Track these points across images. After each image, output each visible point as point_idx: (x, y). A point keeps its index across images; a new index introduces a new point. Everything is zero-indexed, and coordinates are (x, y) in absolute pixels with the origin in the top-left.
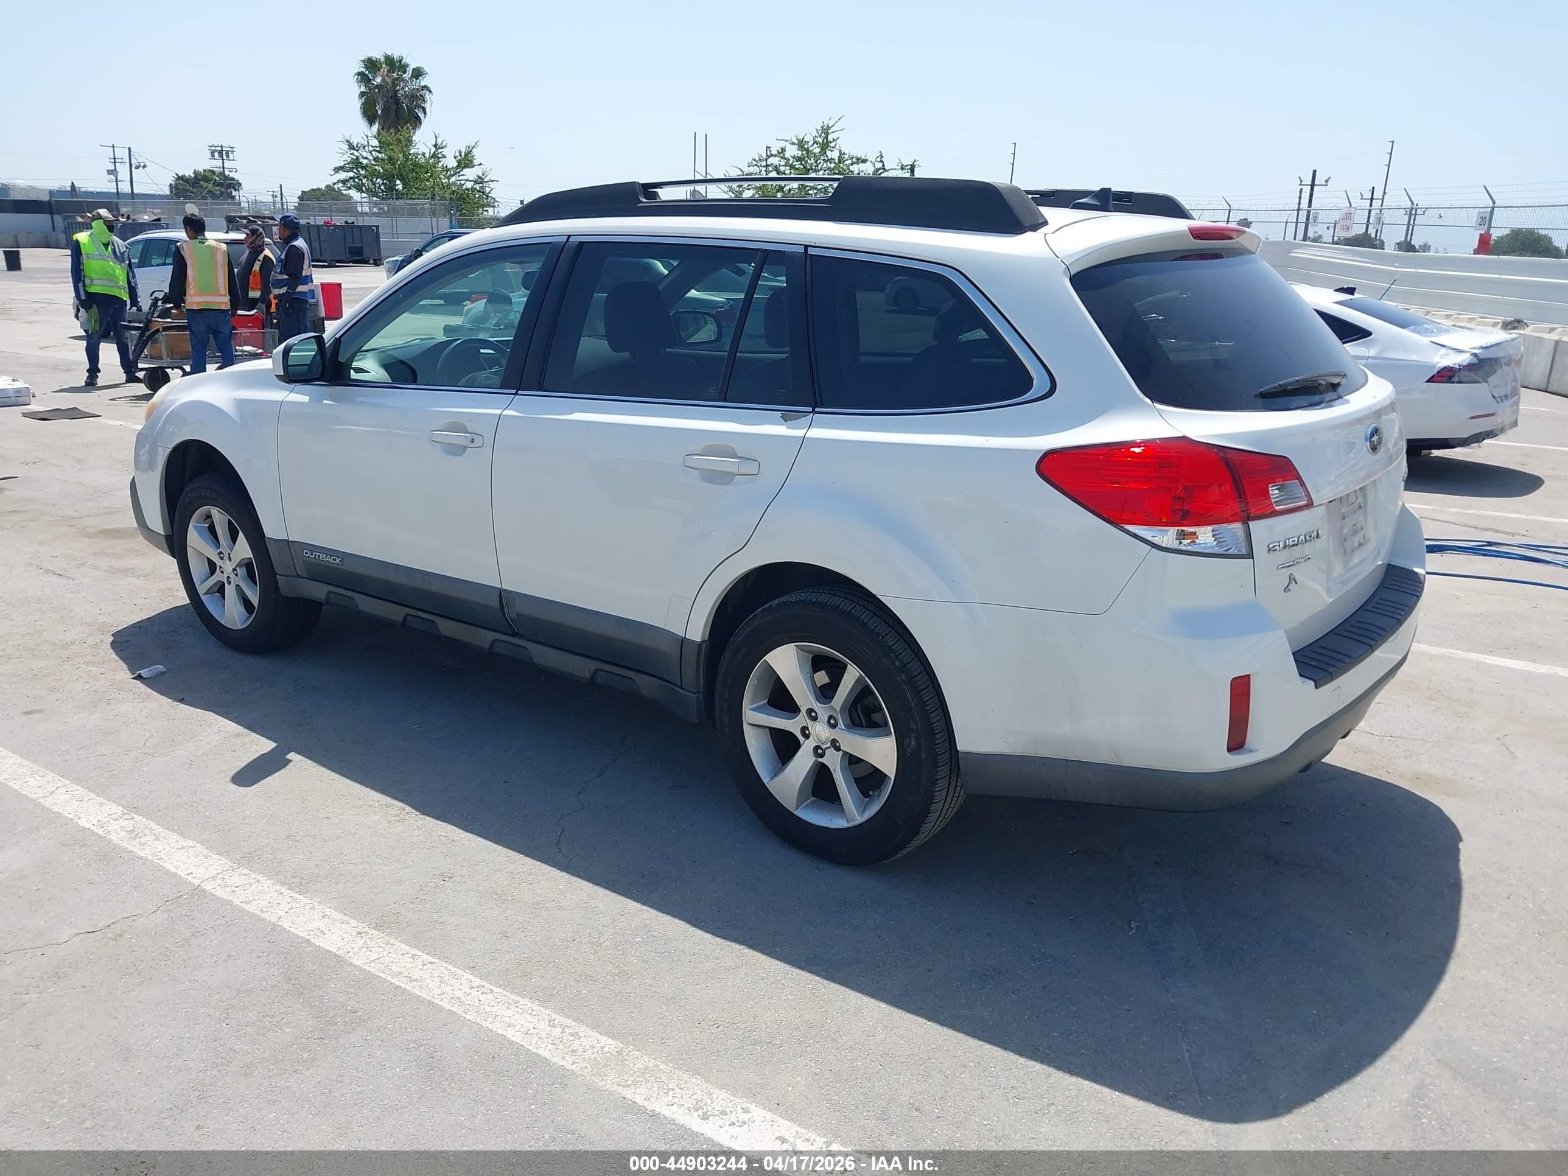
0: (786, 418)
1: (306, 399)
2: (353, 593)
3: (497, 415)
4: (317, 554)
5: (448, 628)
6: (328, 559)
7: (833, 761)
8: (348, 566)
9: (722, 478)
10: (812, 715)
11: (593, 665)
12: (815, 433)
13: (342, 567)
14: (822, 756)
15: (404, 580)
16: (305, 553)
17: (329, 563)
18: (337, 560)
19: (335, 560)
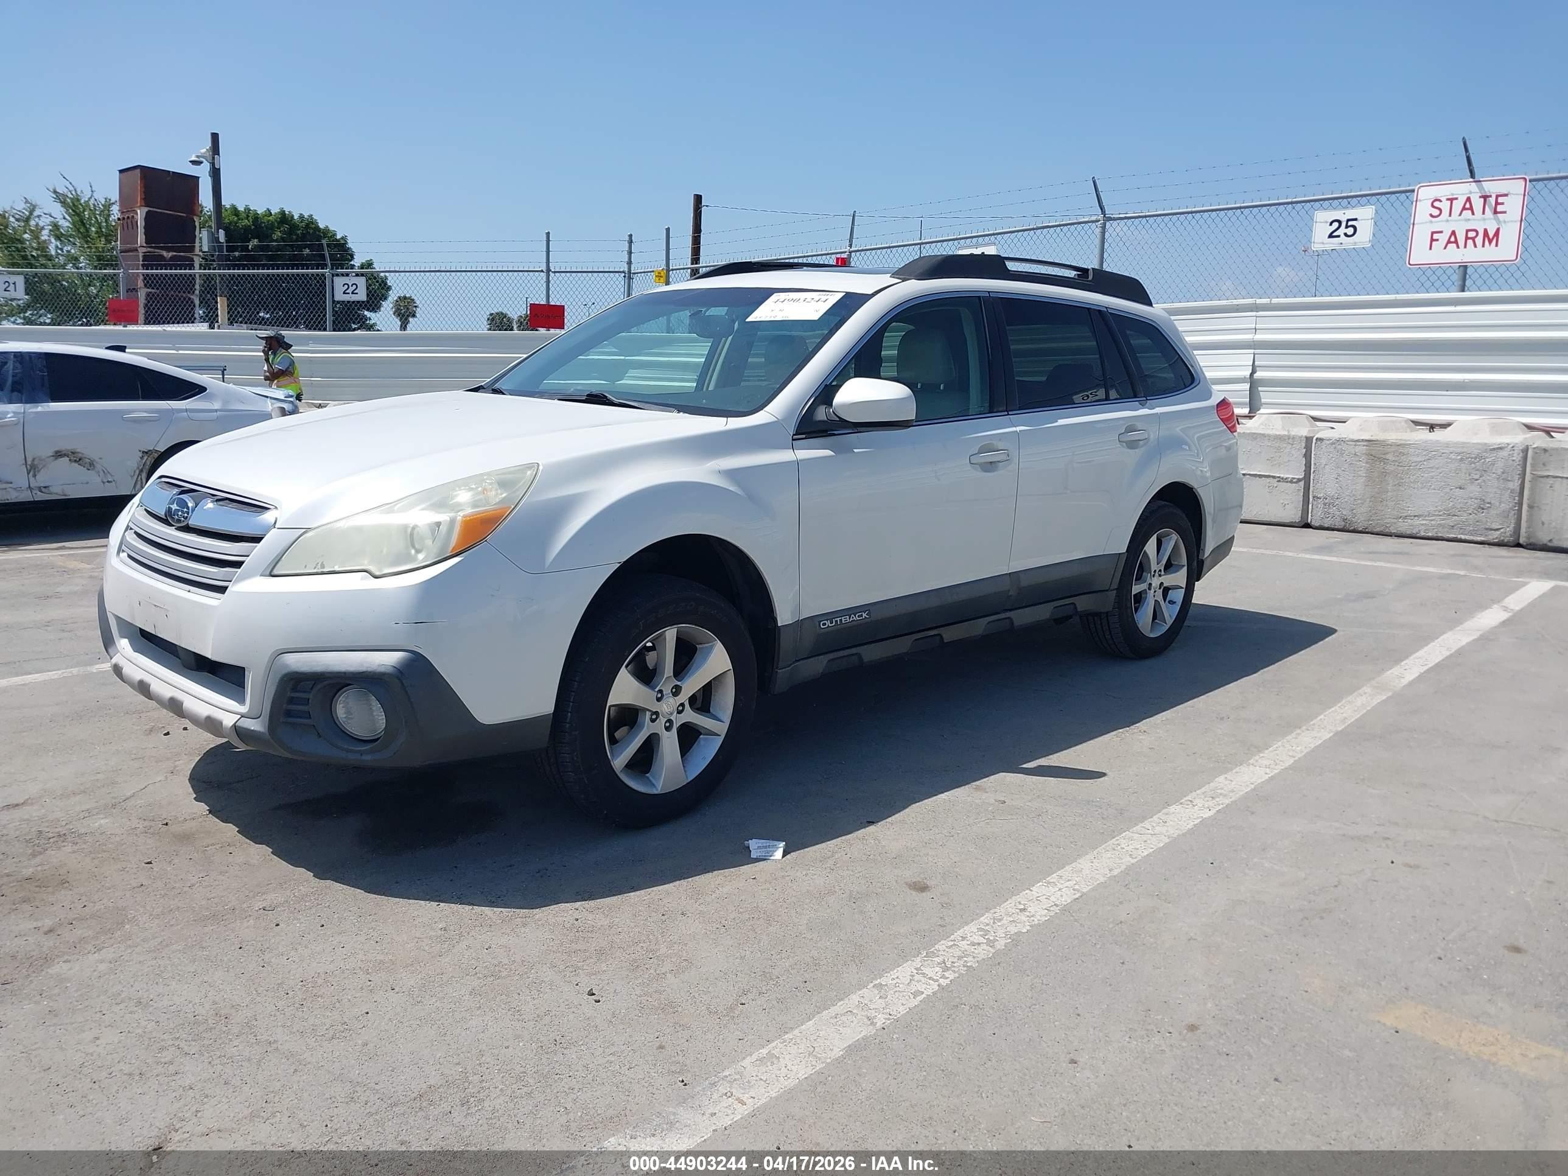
2: (859, 648)
4: (838, 619)
5: (950, 633)
6: (854, 618)
7: (1159, 596)
10: (1154, 573)
14: (1156, 595)
15: (935, 602)
16: (823, 625)
17: (854, 623)
18: (864, 615)
19: (862, 616)
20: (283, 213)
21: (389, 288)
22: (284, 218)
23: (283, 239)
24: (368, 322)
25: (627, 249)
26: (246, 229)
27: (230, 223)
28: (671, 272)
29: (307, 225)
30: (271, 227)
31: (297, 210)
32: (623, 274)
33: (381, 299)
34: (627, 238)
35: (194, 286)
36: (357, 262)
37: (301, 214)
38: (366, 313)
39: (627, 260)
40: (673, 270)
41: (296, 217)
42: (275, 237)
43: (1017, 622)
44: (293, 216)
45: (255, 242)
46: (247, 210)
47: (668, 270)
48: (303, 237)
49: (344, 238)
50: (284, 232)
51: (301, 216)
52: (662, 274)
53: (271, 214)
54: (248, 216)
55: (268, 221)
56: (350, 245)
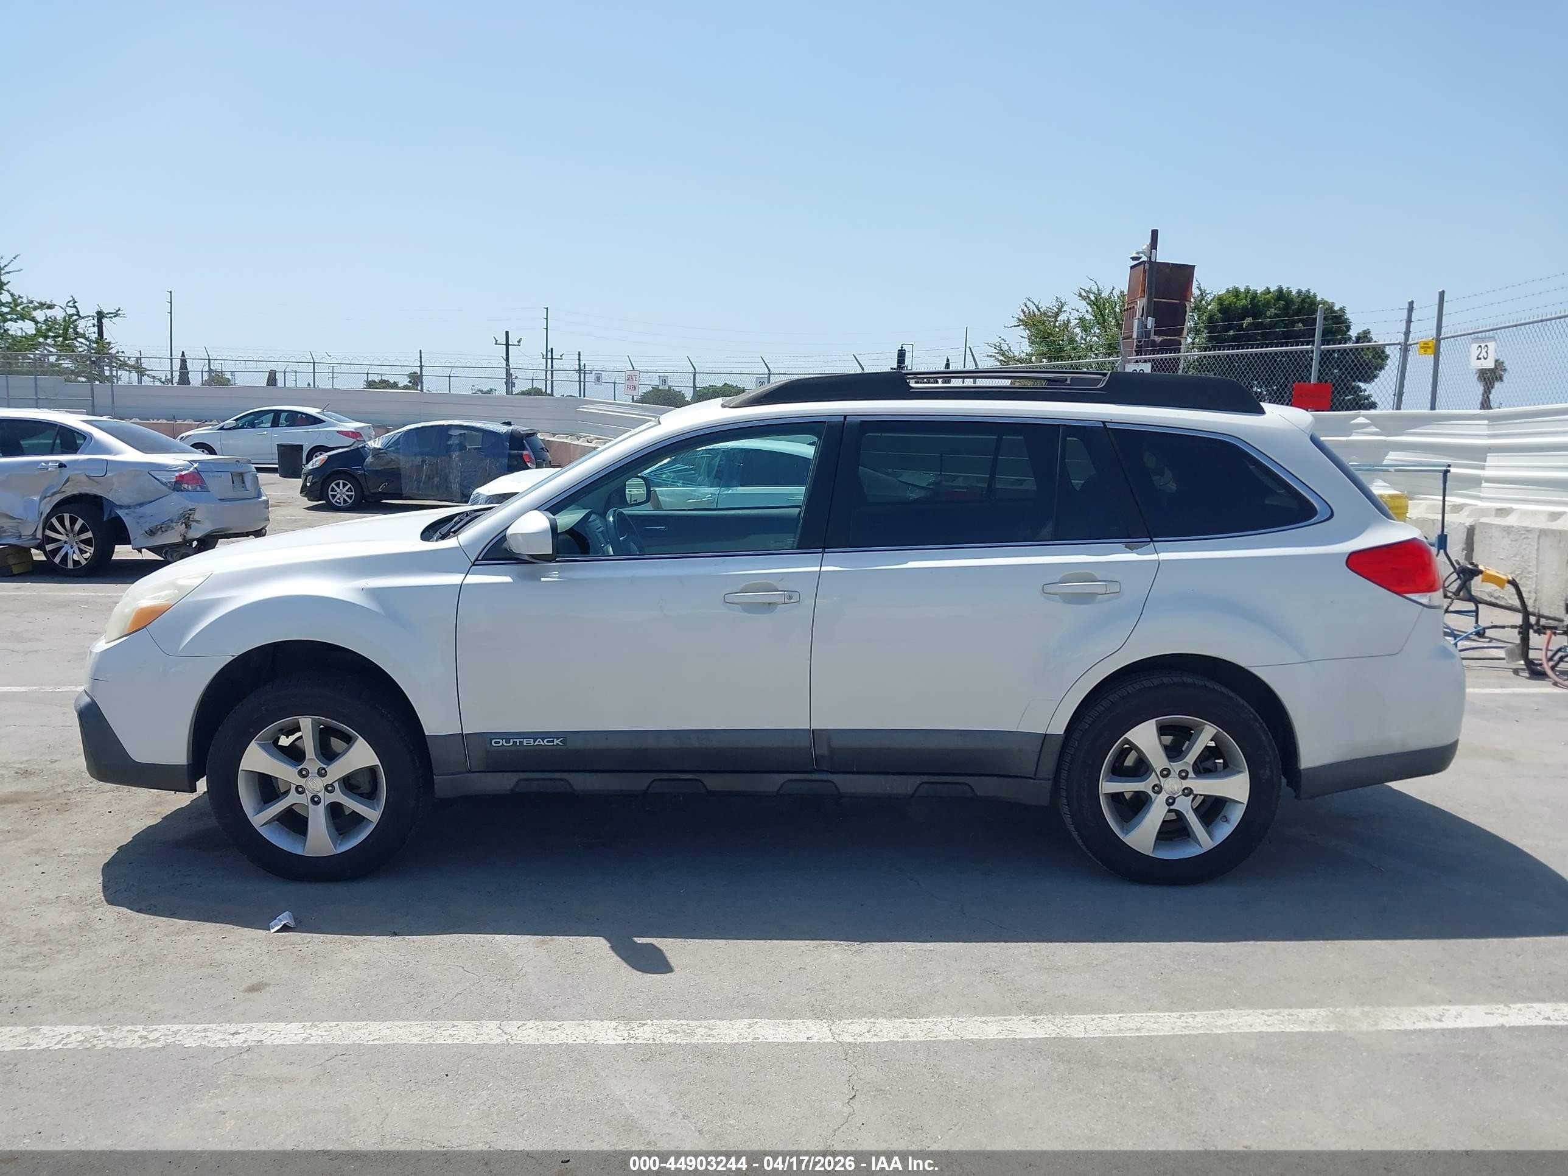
0: (1131, 548)
1: (508, 579)
2: (564, 774)
3: (816, 572)
4: (518, 741)
5: (714, 782)
6: (539, 741)
7: (1184, 805)
8: (572, 745)
9: (1086, 598)
10: (1165, 773)
11: (916, 780)
12: (1163, 556)
13: (565, 748)
14: (1173, 803)
15: (672, 744)
16: (495, 743)
17: (540, 747)
18: (556, 742)
19: (553, 742)
20: (1280, 290)
21: (1387, 357)
22: (1281, 295)
23: (1277, 315)
24: (1363, 393)
25: (1405, 317)
26: (1244, 307)
27: (1230, 304)
28: (1442, 341)
29: (1303, 301)
30: (1267, 304)
31: (1294, 285)
32: (1400, 347)
33: (1376, 369)
34: (1407, 306)
35: (1178, 366)
36: (1353, 333)
37: (1299, 290)
38: (1361, 384)
39: (1404, 330)
40: (1444, 339)
41: (1294, 293)
42: (1268, 314)
43: (843, 789)
44: (1291, 291)
45: (1249, 320)
46: (1248, 290)
47: (1438, 340)
48: (1298, 312)
49: (1342, 310)
50: (1279, 309)
51: (1299, 292)
52: (1431, 344)
53: (1270, 292)
54: (1247, 296)
55: (1265, 299)
56: (1348, 316)
